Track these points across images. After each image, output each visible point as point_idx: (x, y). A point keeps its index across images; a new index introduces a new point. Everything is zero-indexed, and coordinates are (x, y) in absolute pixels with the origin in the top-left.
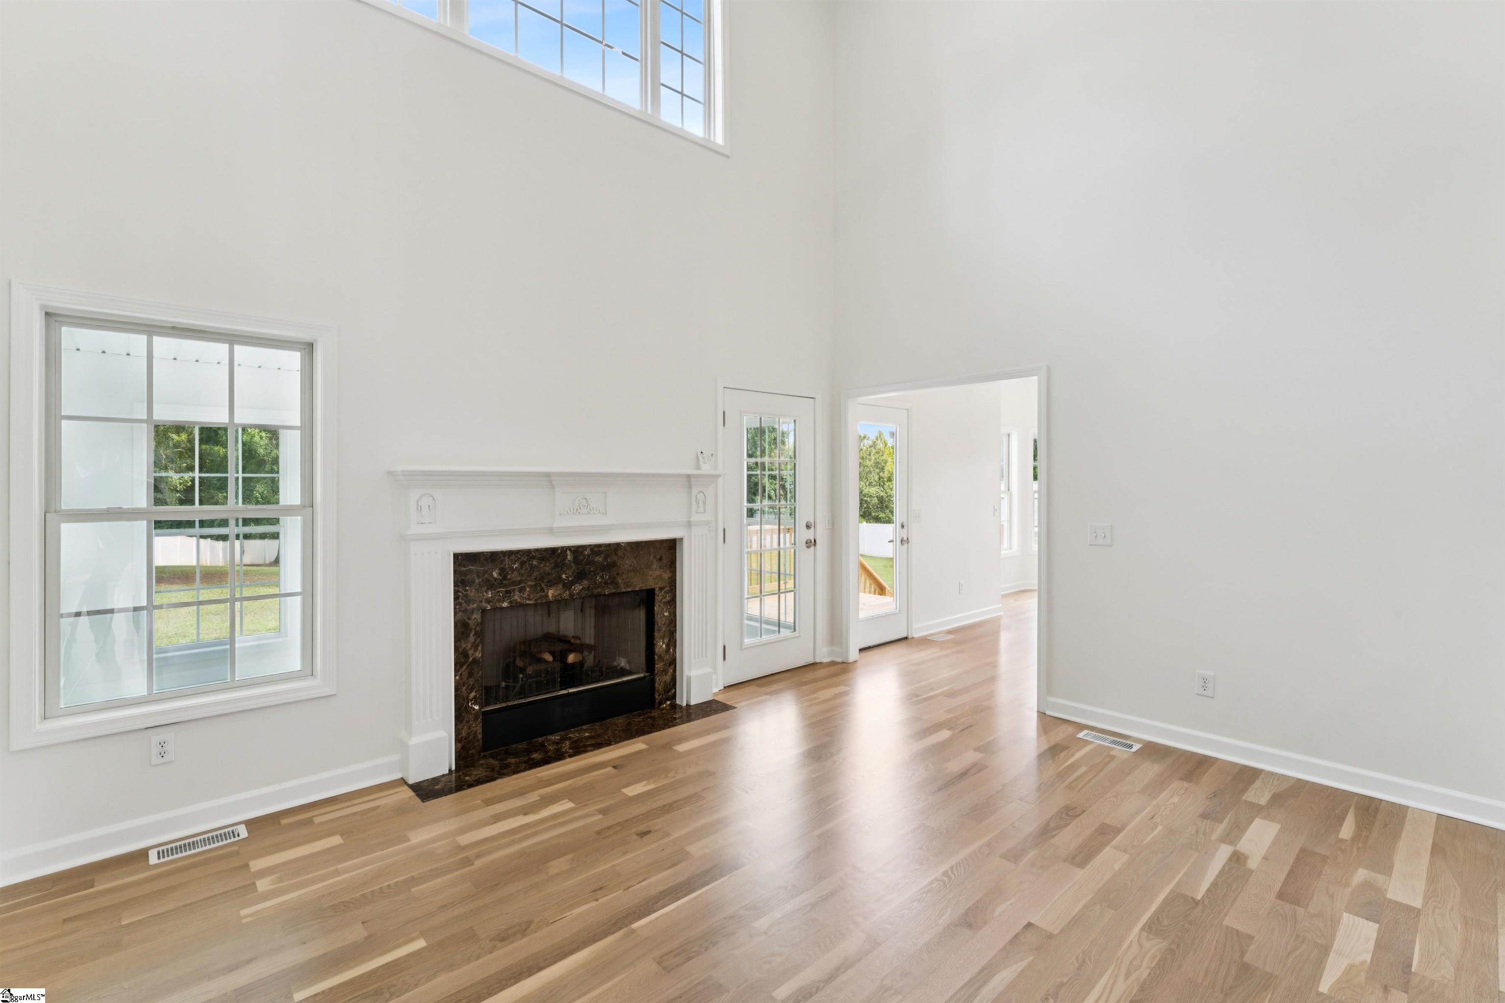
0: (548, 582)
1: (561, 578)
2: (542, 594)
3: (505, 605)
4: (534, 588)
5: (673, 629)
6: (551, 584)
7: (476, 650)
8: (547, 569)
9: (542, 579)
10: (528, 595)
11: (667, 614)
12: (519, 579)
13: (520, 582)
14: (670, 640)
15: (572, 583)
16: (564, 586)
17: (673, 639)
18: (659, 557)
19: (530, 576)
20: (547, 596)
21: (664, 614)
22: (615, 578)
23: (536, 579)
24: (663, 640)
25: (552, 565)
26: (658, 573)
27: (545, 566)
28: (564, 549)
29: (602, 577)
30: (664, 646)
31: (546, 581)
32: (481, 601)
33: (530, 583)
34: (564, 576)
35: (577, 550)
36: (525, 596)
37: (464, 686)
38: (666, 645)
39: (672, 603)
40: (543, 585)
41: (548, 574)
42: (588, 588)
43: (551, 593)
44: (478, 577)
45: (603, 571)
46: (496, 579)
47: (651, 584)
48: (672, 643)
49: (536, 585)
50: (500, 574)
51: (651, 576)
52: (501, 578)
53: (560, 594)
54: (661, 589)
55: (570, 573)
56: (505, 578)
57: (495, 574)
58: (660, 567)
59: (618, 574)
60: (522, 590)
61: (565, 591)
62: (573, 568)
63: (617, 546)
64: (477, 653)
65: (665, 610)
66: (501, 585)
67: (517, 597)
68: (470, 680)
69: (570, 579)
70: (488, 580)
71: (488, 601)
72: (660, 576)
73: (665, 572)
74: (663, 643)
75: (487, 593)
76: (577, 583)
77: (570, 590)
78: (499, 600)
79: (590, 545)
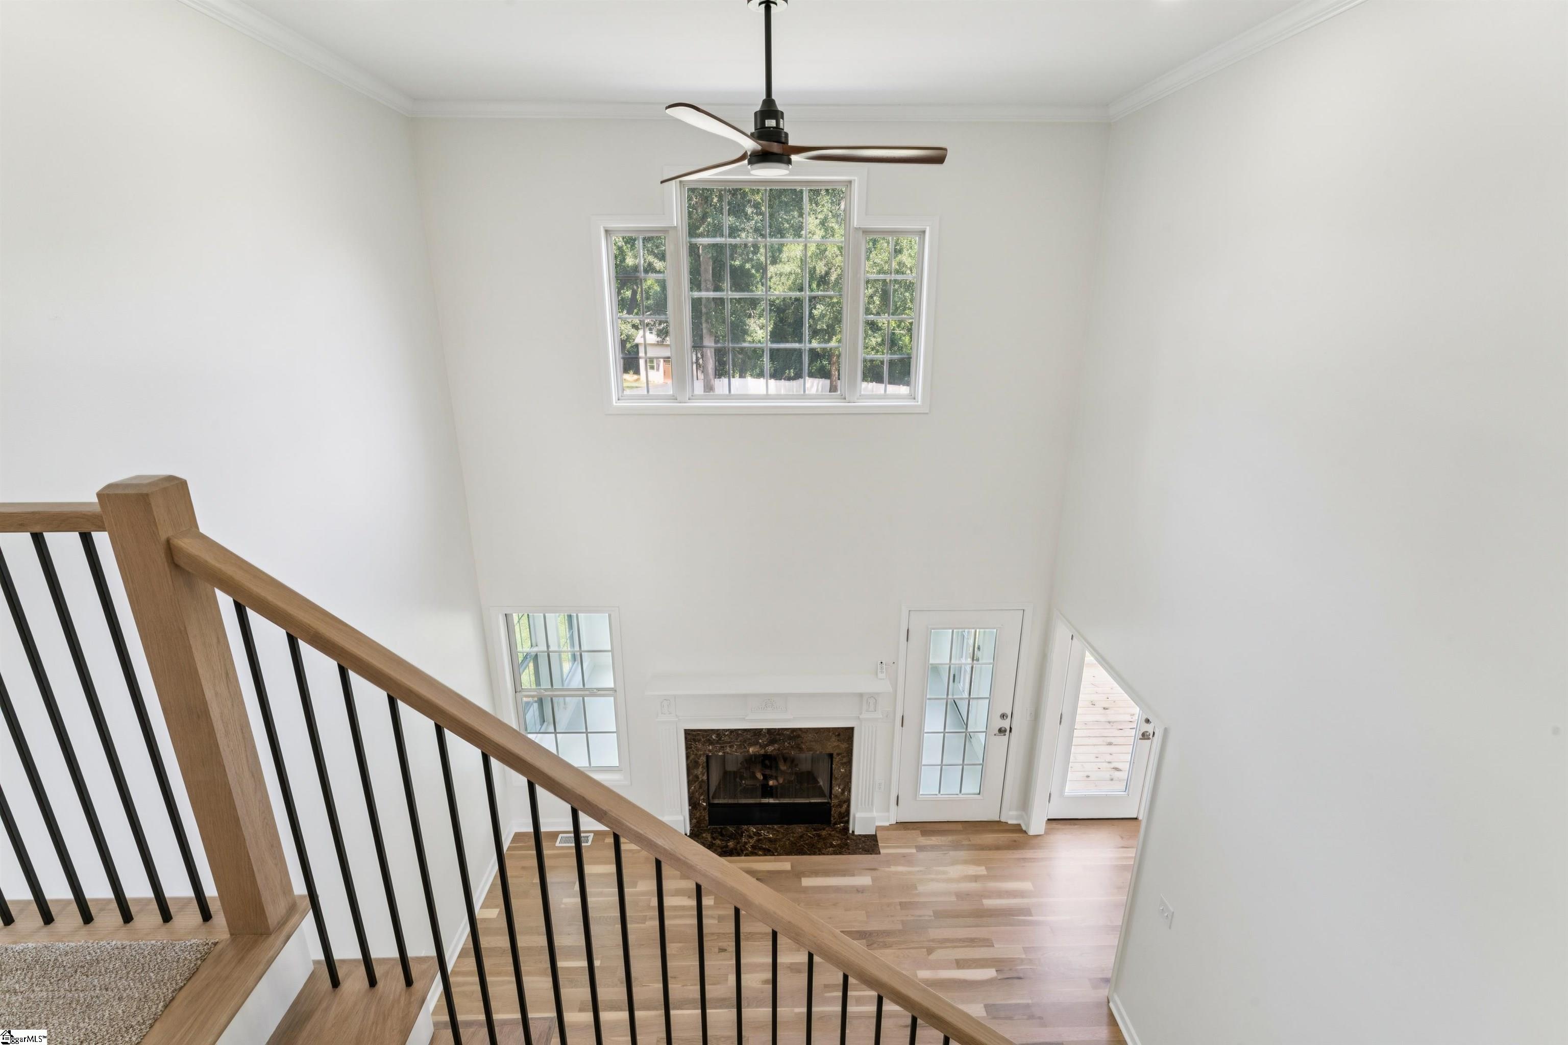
0: (749, 743)
1: (759, 742)
2: (745, 750)
3: (721, 753)
4: (739, 747)
5: (848, 780)
6: (751, 745)
7: (703, 775)
8: (749, 736)
9: (745, 741)
10: (736, 750)
11: (843, 770)
12: (729, 740)
13: (730, 743)
14: (845, 788)
15: (767, 745)
16: (761, 746)
17: (848, 786)
18: (837, 734)
19: (737, 739)
20: (748, 751)
21: (840, 770)
22: (799, 745)
23: (740, 741)
24: (839, 786)
25: (752, 734)
26: (836, 744)
27: (747, 734)
29: (789, 743)
30: (840, 790)
31: (747, 743)
32: (706, 751)
33: (736, 743)
34: (760, 741)
36: (734, 750)
37: (697, 792)
38: (841, 790)
39: (849, 763)
40: (745, 745)
41: (749, 739)
42: (779, 749)
43: (751, 750)
44: (703, 737)
45: (791, 740)
46: (714, 740)
47: (829, 750)
48: (847, 787)
49: (740, 745)
50: (717, 737)
51: (830, 745)
52: (717, 739)
53: (758, 751)
54: (838, 754)
55: (765, 739)
56: (720, 739)
57: (714, 737)
58: (838, 740)
59: (802, 742)
60: (731, 747)
61: (762, 749)
62: (767, 737)
63: (800, 729)
64: (704, 777)
65: (841, 767)
66: (718, 742)
67: (728, 750)
68: (700, 790)
69: (765, 743)
70: (709, 740)
71: (710, 751)
72: (838, 746)
73: (843, 744)
74: (839, 788)
75: (709, 746)
76: (770, 745)
77: (765, 749)
78: (716, 751)
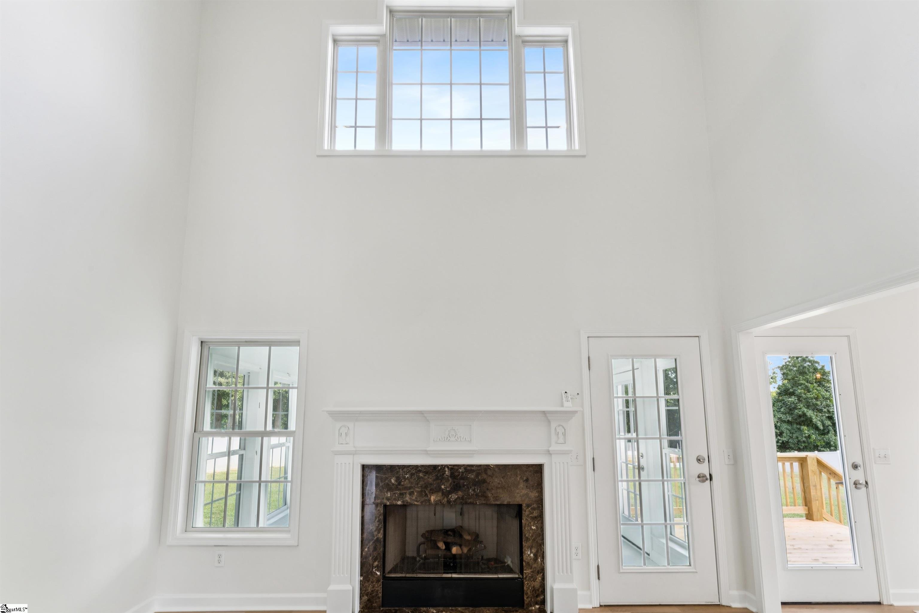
0: (431, 490)
1: (441, 488)
2: (426, 498)
3: (399, 503)
4: (420, 493)
5: (541, 542)
6: (433, 492)
7: (379, 532)
8: (430, 480)
9: (426, 487)
10: (416, 498)
11: (535, 527)
12: (409, 485)
13: (410, 488)
14: (537, 551)
15: (450, 492)
16: (443, 494)
17: (541, 550)
18: (525, 478)
19: (417, 484)
20: (430, 500)
21: (531, 528)
22: (485, 492)
23: (422, 487)
24: (531, 550)
25: (434, 478)
26: (524, 492)
27: (429, 478)
28: (443, 467)
29: (474, 490)
30: (532, 555)
31: (429, 489)
32: (383, 499)
33: (417, 489)
34: (443, 487)
35: (454, 468)
36: (414, 498)
37: (370, 556)
38: (534, 555)
39: (540, 518)
40: (427, 492)
41: (431, 484)
42: (462, 498)
43: (433, 498)
44: (381, 481)
45: (475, 485)
46: (393, 484)
47: (518, 500)
48: (540, 553)
49: (422, 491)
50: (396, 481)
51: (518, 493)
52: (396, 483)
53: (440, 500)
54: (528, 506)
55: (448, 484)
56: (399, 484)
57: (393, 481)
58: (527, 486)
59: (488, 489)
60: (411, 494)
61: (444, 498)
62: (450, 482)
63: (487, 467)
64: (380, 534)
65: (532, 524)
66: (397, 488)
67: (408, 498)
68: (375, 553)
69: (448, 489)
70: (388, 485)
71: (388, 499)
72: (527, 494)
73: (532, 492)
74: (531, 552)
75: (387, 493)
76: (453, 493)
77: (447, 497)
78: (395, 499)
79: (464, 465)
